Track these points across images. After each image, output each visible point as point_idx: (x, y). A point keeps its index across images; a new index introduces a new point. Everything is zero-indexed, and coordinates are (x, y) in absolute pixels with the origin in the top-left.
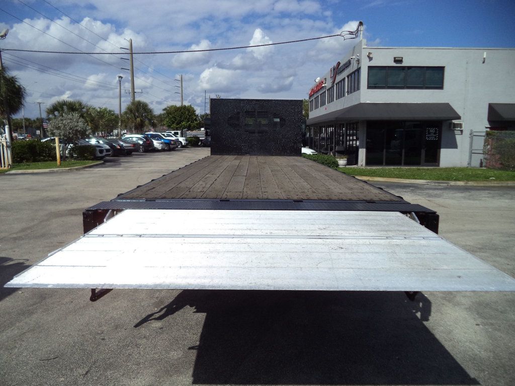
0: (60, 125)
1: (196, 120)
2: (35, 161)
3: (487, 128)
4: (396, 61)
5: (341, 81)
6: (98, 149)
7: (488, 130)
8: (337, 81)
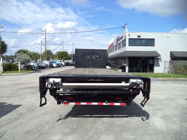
0: (20, 58)
1: (68, 56)
2: (11, 70)
3: (170, 59)
8: (118, 43)
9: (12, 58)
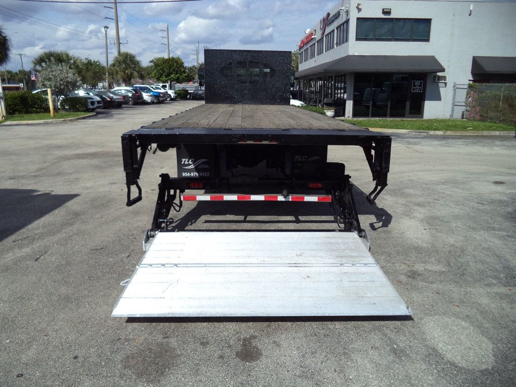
0: (50, 76)
1: (184, 72)
2: (27, 112)
3: (470, 80)
4: (384, 12)
5: (330, 33)
6: (89, 100)
7: (471, 82)
8: (326, 33)
9: (24, 76)
